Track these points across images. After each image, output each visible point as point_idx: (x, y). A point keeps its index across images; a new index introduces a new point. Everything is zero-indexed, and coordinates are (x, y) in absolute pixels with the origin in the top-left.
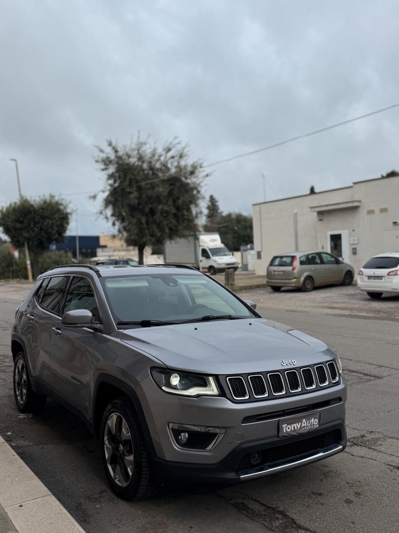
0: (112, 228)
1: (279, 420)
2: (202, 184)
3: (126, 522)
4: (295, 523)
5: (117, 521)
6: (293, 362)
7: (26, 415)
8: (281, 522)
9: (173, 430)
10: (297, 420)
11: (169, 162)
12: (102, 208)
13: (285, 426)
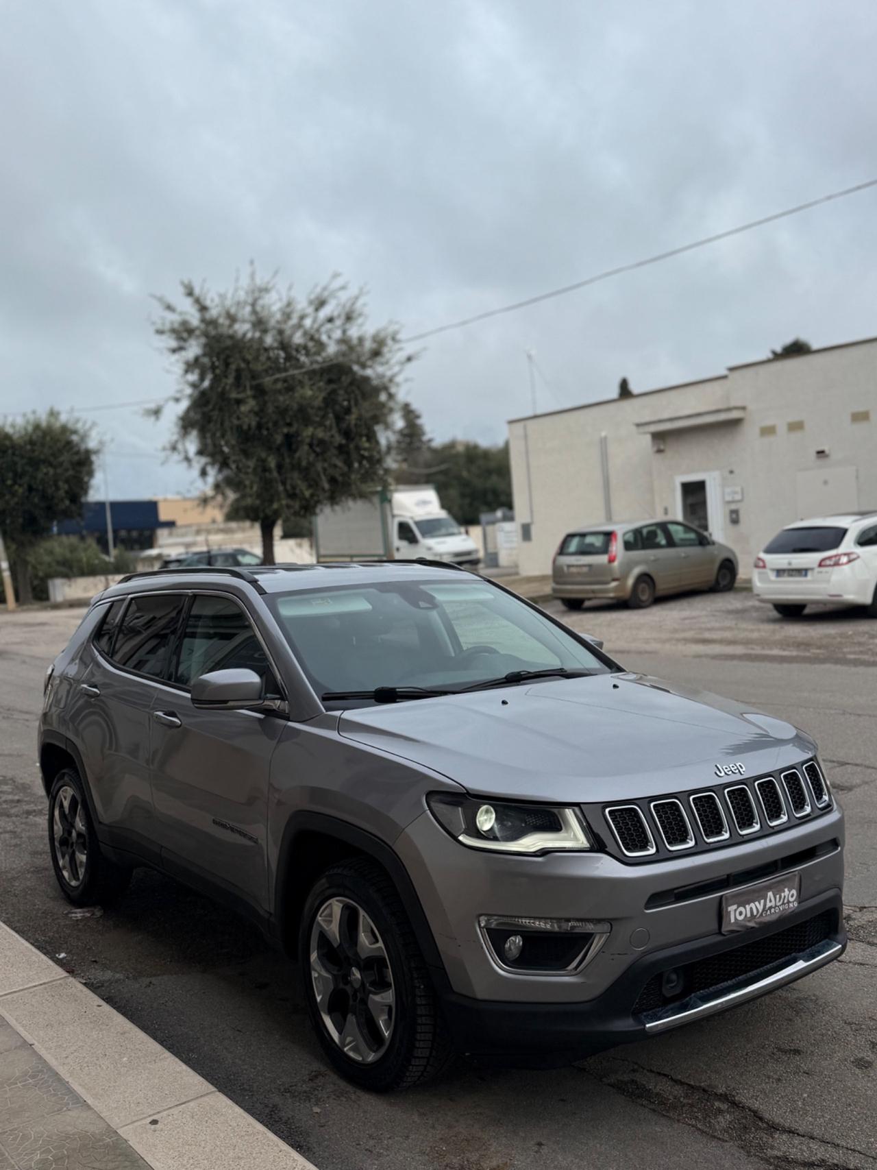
0: (199, 483)
1: (722, 896)
2: (399, 379)
3: (390, 1141)
4: (761, 1119)
5: (372, 1142)
6: (739, 768)
7: (88, 912)
8: (730, 1120)
9: (490, 931)
10: (757, 895)
11: (323, 329)
12: (175, 437)
13: (732, 908)
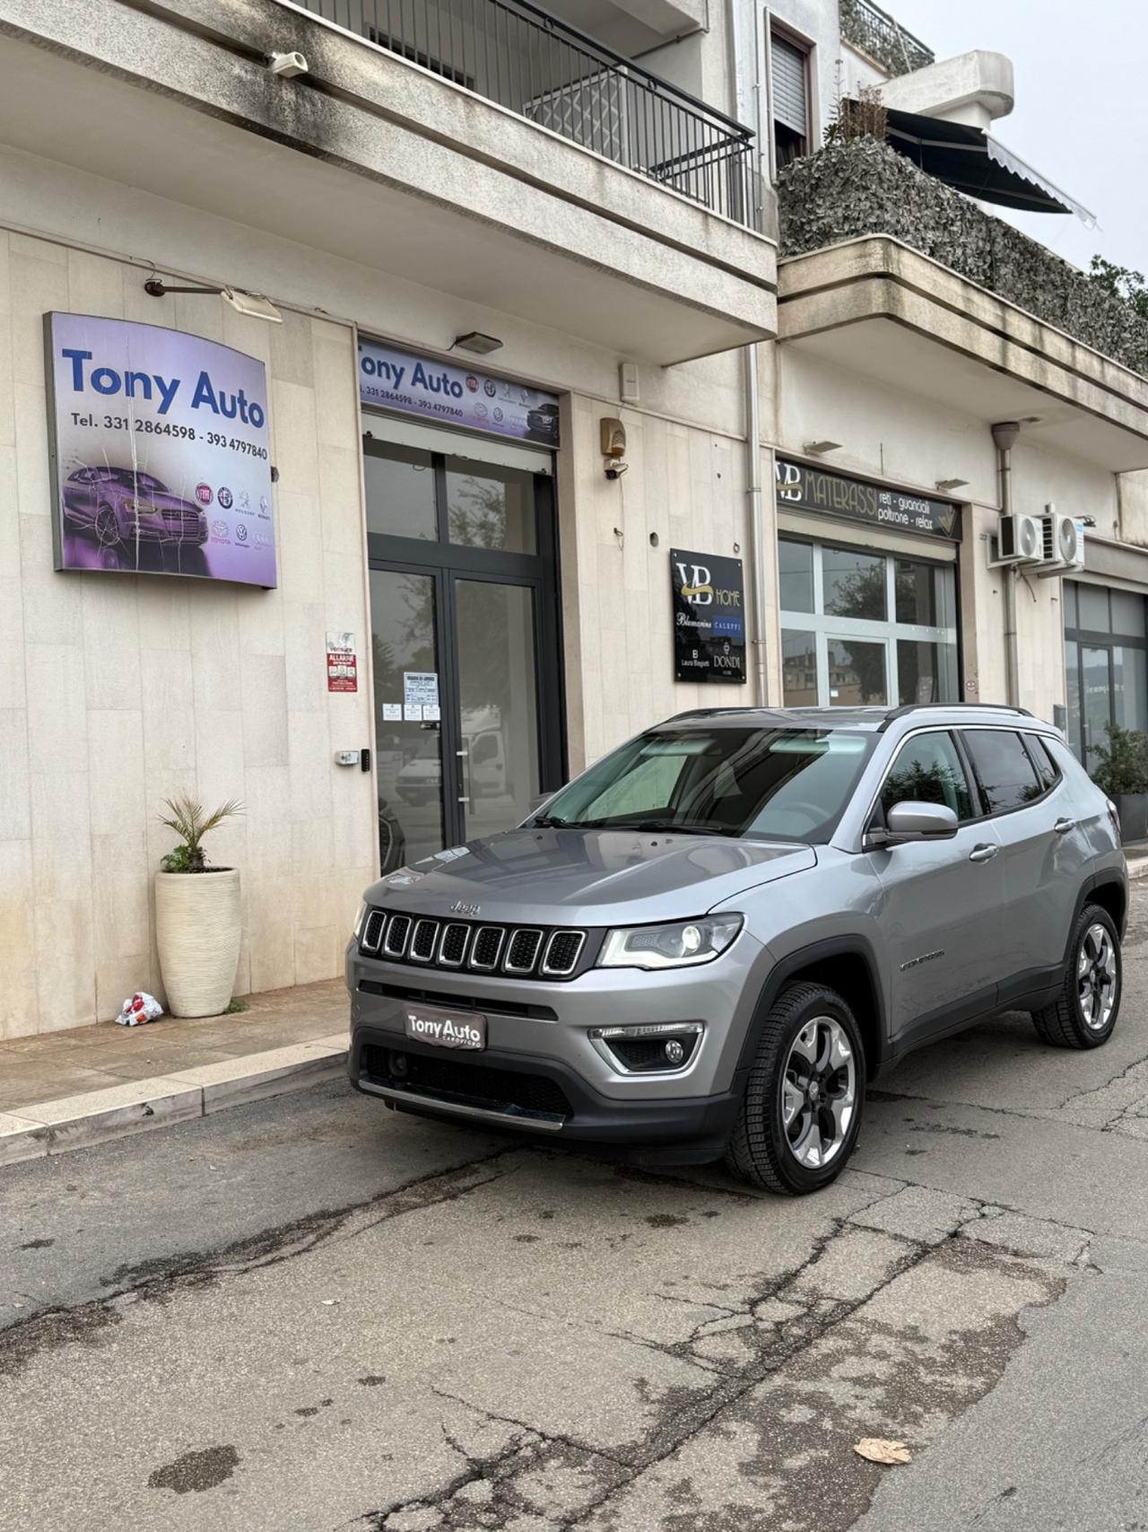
1: (404, 1004)
6: (473, 909)
10: (435, 1016)
13: (412, 1018)
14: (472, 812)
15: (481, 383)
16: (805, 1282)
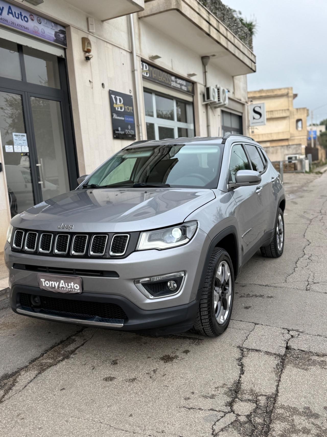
1: (38, 273)
6: (71, 227)
13: (43, 280)
14: (44, 187)
15: (35, 18)
16: (245, 386)
